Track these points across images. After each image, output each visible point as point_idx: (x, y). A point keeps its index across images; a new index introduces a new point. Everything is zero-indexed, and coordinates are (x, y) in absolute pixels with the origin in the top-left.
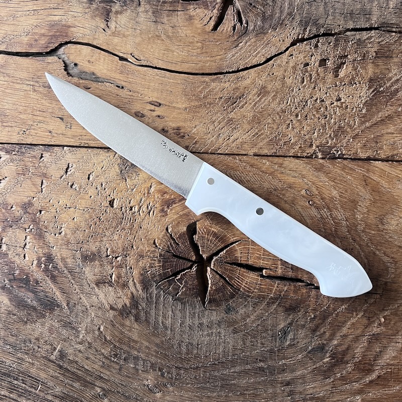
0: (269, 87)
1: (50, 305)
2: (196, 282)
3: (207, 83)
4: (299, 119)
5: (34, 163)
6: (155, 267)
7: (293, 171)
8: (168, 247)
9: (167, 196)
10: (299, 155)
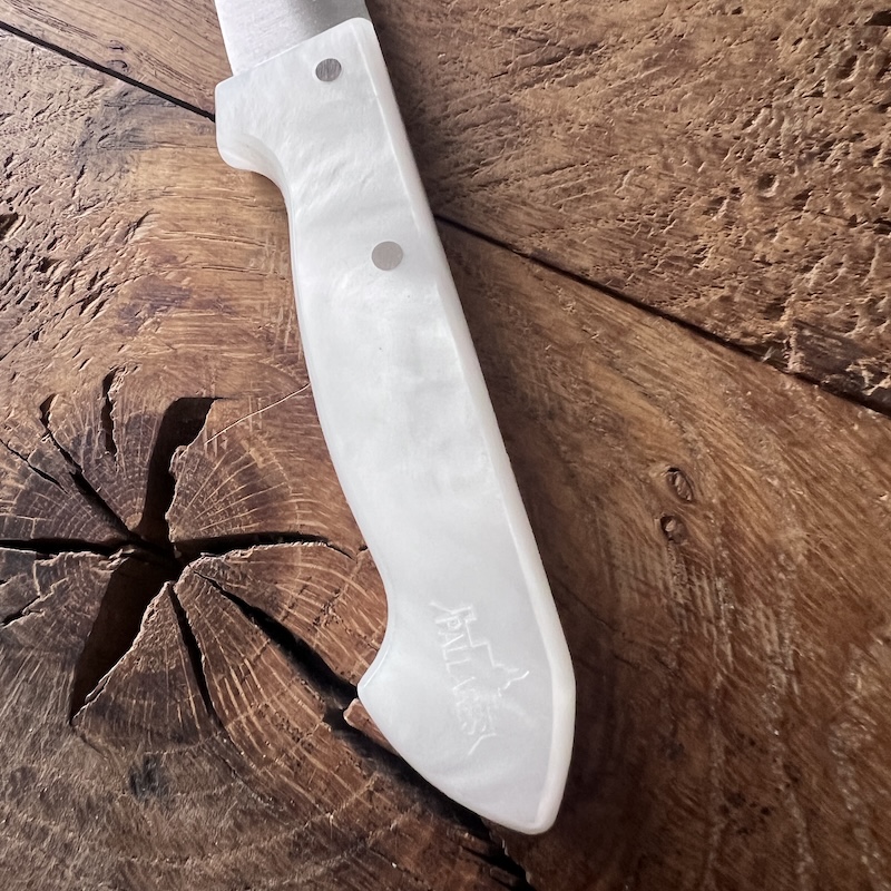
0: (703, 48)
2: (92, 609)
4: (768, 195)
7: (657, 374)
8: (77, 441)
9: (169, 274)
10: (708, 327)
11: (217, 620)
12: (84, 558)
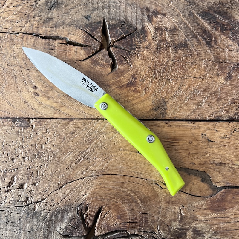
1: (205, 14)
3: (106, 169)
5: (227, 107)
6: (138, 41)
8: (130, 54)
9: (133, 88)
10: (42, 120)
11: (90, 42)
12: (116, 39)
